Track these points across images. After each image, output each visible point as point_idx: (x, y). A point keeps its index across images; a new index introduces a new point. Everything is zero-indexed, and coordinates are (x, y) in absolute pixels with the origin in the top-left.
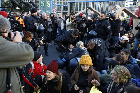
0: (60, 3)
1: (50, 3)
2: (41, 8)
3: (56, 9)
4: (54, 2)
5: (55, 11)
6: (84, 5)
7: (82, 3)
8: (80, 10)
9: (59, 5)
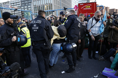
0: (36, 12)
1: (30, 14)
2: (26, 17)
3: (34, 16)
4: (33, 12)
5: (34, 17)
6: (50, 12)
7: (49, 12)
8: (48, 15)
9: (36, 14)
